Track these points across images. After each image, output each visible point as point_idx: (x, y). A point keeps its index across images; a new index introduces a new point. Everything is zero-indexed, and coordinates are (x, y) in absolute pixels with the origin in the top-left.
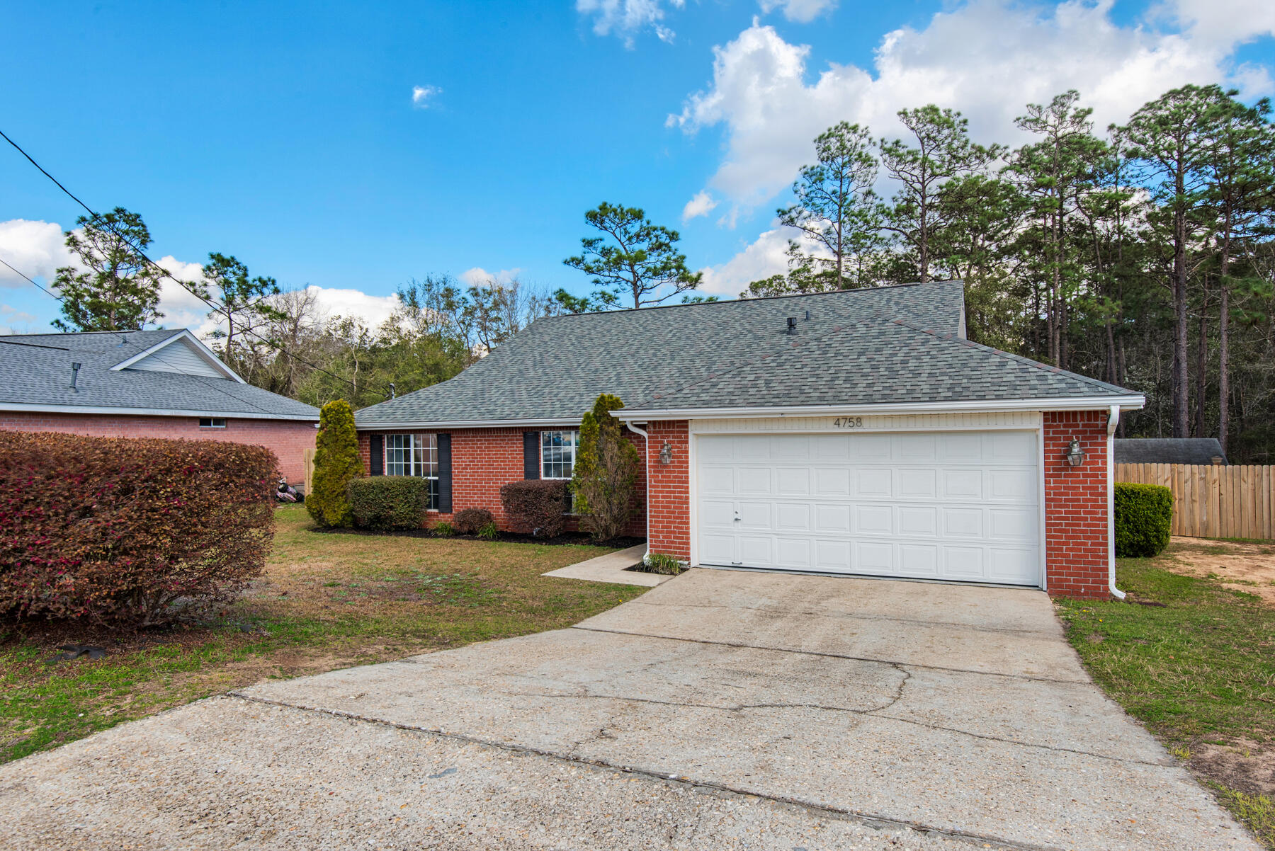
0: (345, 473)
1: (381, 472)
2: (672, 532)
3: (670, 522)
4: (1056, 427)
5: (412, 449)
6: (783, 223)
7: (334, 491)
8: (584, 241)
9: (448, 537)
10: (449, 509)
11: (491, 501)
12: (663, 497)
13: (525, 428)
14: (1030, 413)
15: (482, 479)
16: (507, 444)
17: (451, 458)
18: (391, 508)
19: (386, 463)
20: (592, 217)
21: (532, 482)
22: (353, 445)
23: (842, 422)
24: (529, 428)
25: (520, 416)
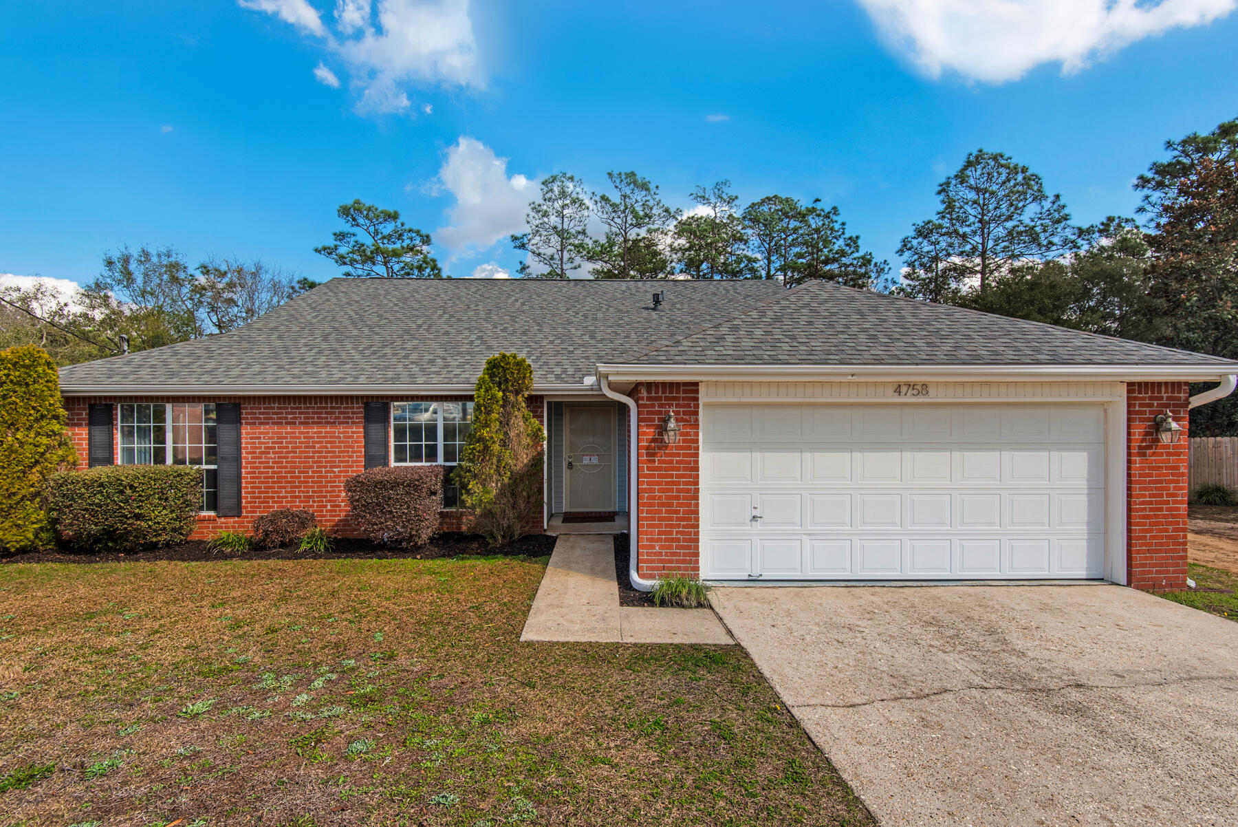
0: (37, 462)
1: (110, 460)
2: (673, 540)
3: (671, 526)
4: (1144, 398)
5: (169, 425)
6: (515, 247)
7: (14, 494)
8: (335, 234)
9: (243, 556)
10: (237, 511)
11: (310, 497)
12: (661, 491)
13: (367, 397)
14: (1108, 383)
15: (295, 467)
16: (336, 418)
17: (241, 439)
18: (138, 517)
19: (119, 446)
20: (345, 211)
21: (378, 472)
22: (56, 417)
23: (904, 389)
24: (372, 397)
25: (362, 379)
